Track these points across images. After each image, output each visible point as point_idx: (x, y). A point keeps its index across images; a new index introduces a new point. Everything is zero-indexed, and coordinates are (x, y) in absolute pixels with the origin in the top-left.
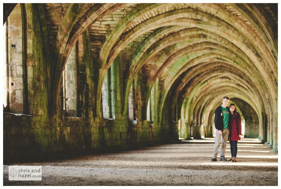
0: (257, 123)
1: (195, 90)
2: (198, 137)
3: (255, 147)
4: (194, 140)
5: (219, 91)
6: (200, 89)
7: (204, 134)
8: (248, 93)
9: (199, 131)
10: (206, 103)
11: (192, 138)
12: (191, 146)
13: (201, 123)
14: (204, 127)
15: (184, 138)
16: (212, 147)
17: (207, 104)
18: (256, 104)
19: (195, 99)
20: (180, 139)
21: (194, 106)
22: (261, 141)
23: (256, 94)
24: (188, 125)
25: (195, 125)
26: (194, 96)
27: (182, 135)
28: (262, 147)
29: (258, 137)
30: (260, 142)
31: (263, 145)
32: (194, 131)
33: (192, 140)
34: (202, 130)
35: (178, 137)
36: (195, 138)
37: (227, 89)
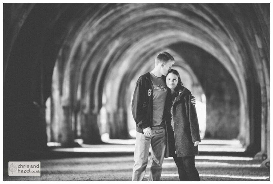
0: (236, 103)
1: (85, 26)
2: (94, 138)
3: (233, 165)
4: (84, 145)
5: (144, 29)
6: (97, 23)
7: (108, 131)
8: (213, 32)
9: (96, 123)
10: (112, 57)
11: (80, 141)
12: (78, 164)
13: (100, 105)
14: (108, 115)
15: (59, 141)
16: (127, 167)
17: (115, 59)
18: (233, 59)
19: (85, 47)
20: (50, 144)
21: (84, 64)
22: (246, 147)
23: (233, 36)
24: (70, 111)
25: (86, 111)
26: (83, 40)
27: (56, 136)
28: (248, 166)
29: (239, 137)
30: (243, 150)
31: (251, 159)
32: (84, 123)
33: (78, 146)
34: (103, 120)
35: (47, 142)
36: (87, 142)
37: (162, 24)
